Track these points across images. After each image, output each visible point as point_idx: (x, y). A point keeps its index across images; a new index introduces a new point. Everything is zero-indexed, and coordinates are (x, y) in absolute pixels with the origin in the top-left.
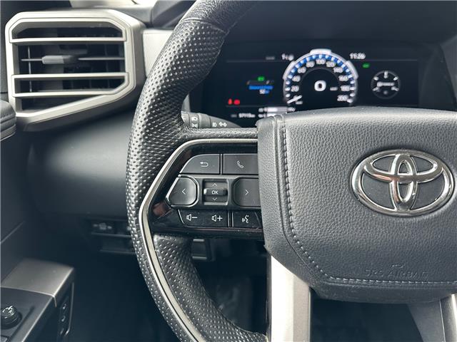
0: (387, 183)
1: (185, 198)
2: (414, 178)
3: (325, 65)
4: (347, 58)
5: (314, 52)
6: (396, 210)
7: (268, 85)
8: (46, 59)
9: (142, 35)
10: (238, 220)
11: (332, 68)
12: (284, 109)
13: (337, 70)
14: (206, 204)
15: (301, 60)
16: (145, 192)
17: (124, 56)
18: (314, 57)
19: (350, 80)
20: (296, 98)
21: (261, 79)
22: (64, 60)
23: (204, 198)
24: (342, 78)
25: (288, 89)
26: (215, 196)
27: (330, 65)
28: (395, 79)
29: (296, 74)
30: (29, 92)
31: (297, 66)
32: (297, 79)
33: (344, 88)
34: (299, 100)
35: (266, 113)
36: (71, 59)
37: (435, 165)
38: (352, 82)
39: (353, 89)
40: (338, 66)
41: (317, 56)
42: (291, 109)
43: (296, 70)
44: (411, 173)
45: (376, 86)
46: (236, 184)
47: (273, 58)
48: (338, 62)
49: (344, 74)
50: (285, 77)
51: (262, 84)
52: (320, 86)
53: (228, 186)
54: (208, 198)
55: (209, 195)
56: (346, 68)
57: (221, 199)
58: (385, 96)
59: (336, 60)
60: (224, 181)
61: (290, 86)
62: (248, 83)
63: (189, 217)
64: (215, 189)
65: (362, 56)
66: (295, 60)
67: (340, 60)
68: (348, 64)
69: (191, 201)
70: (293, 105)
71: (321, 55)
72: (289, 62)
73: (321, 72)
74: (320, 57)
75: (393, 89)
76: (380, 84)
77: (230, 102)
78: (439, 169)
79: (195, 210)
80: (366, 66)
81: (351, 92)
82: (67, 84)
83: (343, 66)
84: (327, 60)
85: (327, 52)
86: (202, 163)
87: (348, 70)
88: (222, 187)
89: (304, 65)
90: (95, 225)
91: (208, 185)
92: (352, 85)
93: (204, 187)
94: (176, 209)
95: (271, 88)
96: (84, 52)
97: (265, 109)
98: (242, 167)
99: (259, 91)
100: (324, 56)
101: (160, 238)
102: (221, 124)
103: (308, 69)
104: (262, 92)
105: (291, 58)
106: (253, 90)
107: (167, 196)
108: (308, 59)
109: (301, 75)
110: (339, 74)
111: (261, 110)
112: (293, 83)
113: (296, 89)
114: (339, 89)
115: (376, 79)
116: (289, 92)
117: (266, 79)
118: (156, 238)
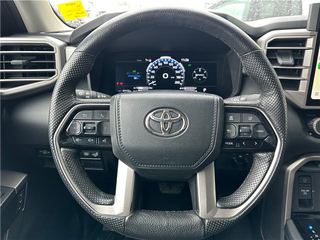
0: (160, 122)
1: (75, 131)
2: (170, 121)
3: (168, 64)
4: (180, 61)
5: (162, 58)
6: (163, 134)
7: (138, 75)
8: (13, 62)
9: (65, 50)
10: (101, 141)
11: (172, 66)
12: (147, 88)
13: (174, 67)
14: (85, 133)
15: (155, 62)
16: (57, 128)
17: (55, 60)
18: (162, 60)
19: (181, 73)
20: (153, 82)
21: (134, 71)
22: (23, 63)
23: (84, 131)
24: (177, 72)
25: (149, 77)
26: (89, 130)
27: (171, 64)
28: (205, 72)
29: (153, 69)
30: (4, 79)
31: (154, 65)
32: (153, 72)
33: (178, 77)
34: (154, 83)
35: (137, 90)
36: (26, 62)
37: (179, 115)
38: (182, 74)
39: (182, 77)
40: (175, 65)
41: (164, 60)
42: (151, 88)
43: (153, 67)
44: (168, 119)
45: (195, 76)
46: (100, 125)
47: (141, 60)
48: (175, 63)
49: (178, 69)
50: (147, 71)
51: (135, 74)
52: (166, 76)
53: (96, 125)
54: (86, 131)
55: (86, 129)
56: (179, 66)
57: (92, 131)
58: (199, 81)
59: (173, 62)
60: (94, 123)
61: (150, 76)
62: (127, 73)
63: (77, 140)
64: (89, 127)
65: (187, 60)
66: (152, 62)
67: (176, 62)
68: (180, 64)
69: (78, 132)
70: (152, 85)
71: (166, 59)
72: (149, 63)
73: (166, 68)
74: (166, 60)
75: (204, 77)
76: (197, 75)
77: (118, 83)
78: (181, 117)
79: (80, 136)
80: (189, 65)
81: (182, 79)
82: (25, 75)
83: (178, 65)
84: (169, 62)
85: (169, 58)
86: (84, 115)
87: (180, 68)
88: (93, 126)
89: (157, 65)
90: (41, 152)
91: (87, 125)
92: (182, 76)
93: (84, 125)
94: (72, 136)
95: (140, 76)
96: (35, 58)
97: (137, 88)
98: (103, 116)
99: (133, 78)
100: (167, 60)
101: (64, 149)
102: (102, 96)
103: (159, 67)
104: (135, 78)
105: (150, 61)
106: (130, 77)
107: (67, 130)
108: (159, 61)
109: (155, 70)
110: (175, 70)
111: (135, 88)
112: (151, 74)
113: (153, 77)
114: (176, 77)
115: (195, 72)
116: (149, 79)
117: (137, 72)
118: (62, 149)
